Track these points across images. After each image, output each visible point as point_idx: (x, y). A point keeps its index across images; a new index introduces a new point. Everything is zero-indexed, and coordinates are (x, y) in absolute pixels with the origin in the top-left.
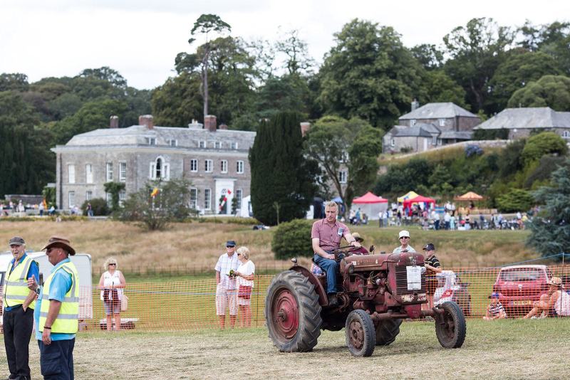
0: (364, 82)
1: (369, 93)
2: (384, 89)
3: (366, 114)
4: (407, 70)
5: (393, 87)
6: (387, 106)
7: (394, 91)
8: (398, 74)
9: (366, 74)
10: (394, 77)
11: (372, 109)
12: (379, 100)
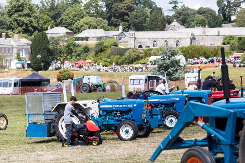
0: (19, 18)
1: (21, 23)
2: (28, 21)
3: (20, 30)
4: (35, 14)
5: (30, 20)
6: (28, 28)
7: (31, 22)
8: (32, 16)
9: (20, 16)
10: (30, 17)
11: (23, 29)
12: (25, 25)
